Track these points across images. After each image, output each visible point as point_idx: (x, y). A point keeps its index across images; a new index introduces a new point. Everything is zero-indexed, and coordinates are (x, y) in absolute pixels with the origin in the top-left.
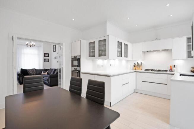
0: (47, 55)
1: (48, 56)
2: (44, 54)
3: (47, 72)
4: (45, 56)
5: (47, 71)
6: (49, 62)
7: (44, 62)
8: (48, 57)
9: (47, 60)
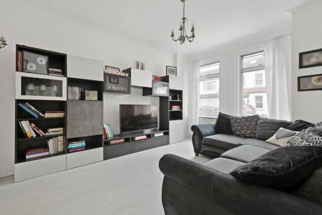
2: (301, 54)
4: (301, 67)
9: (316, 83)
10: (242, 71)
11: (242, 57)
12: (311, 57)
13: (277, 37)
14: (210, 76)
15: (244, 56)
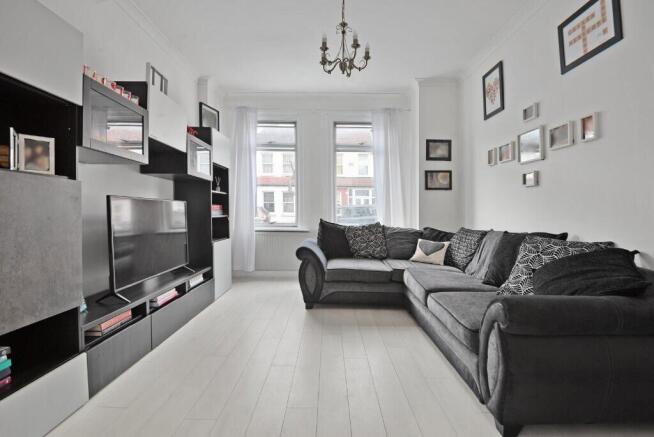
0: (441, 151)
1: (446, 154)
2: (428, 141)
3: (444, 251)
4: (428, 158)
5: (447, 244)
6: (450, 188)
7: (427, 188)
8: (449, 159)
9: (442, 181)
10: (337, 148)
11: (335, 124)
12: (437, 148)
13: (389, 109)
14: (272, 146)
15: (340, 123)
